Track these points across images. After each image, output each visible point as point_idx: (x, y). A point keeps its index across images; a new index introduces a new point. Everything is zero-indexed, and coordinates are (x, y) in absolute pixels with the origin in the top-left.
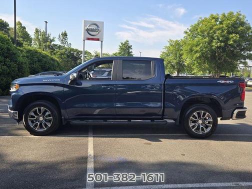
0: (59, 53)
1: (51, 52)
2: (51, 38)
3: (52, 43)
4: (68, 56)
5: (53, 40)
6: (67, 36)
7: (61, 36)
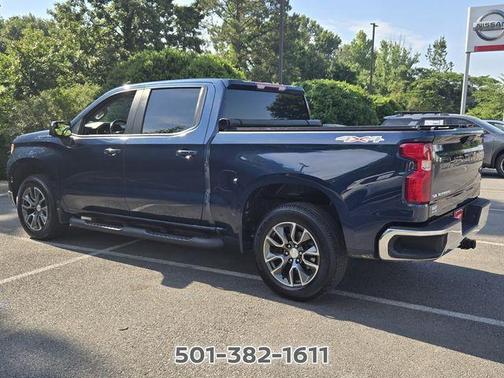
0: (421, 86)
1: (407, 84)
2: (412, 56)
3: (413, 67)
4: (441, 92)
5: (415, 61)
6: (445, 47)
7: (433, 49)
